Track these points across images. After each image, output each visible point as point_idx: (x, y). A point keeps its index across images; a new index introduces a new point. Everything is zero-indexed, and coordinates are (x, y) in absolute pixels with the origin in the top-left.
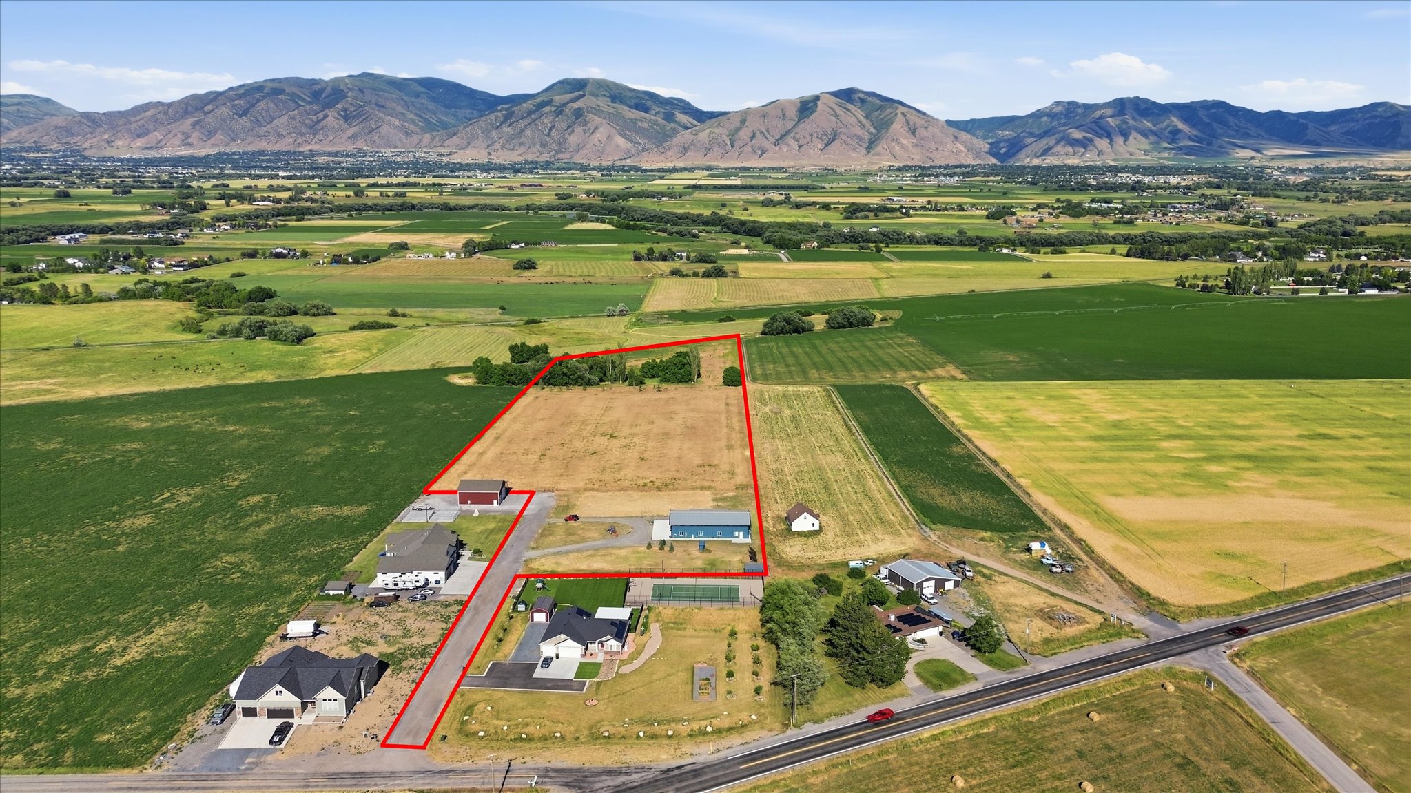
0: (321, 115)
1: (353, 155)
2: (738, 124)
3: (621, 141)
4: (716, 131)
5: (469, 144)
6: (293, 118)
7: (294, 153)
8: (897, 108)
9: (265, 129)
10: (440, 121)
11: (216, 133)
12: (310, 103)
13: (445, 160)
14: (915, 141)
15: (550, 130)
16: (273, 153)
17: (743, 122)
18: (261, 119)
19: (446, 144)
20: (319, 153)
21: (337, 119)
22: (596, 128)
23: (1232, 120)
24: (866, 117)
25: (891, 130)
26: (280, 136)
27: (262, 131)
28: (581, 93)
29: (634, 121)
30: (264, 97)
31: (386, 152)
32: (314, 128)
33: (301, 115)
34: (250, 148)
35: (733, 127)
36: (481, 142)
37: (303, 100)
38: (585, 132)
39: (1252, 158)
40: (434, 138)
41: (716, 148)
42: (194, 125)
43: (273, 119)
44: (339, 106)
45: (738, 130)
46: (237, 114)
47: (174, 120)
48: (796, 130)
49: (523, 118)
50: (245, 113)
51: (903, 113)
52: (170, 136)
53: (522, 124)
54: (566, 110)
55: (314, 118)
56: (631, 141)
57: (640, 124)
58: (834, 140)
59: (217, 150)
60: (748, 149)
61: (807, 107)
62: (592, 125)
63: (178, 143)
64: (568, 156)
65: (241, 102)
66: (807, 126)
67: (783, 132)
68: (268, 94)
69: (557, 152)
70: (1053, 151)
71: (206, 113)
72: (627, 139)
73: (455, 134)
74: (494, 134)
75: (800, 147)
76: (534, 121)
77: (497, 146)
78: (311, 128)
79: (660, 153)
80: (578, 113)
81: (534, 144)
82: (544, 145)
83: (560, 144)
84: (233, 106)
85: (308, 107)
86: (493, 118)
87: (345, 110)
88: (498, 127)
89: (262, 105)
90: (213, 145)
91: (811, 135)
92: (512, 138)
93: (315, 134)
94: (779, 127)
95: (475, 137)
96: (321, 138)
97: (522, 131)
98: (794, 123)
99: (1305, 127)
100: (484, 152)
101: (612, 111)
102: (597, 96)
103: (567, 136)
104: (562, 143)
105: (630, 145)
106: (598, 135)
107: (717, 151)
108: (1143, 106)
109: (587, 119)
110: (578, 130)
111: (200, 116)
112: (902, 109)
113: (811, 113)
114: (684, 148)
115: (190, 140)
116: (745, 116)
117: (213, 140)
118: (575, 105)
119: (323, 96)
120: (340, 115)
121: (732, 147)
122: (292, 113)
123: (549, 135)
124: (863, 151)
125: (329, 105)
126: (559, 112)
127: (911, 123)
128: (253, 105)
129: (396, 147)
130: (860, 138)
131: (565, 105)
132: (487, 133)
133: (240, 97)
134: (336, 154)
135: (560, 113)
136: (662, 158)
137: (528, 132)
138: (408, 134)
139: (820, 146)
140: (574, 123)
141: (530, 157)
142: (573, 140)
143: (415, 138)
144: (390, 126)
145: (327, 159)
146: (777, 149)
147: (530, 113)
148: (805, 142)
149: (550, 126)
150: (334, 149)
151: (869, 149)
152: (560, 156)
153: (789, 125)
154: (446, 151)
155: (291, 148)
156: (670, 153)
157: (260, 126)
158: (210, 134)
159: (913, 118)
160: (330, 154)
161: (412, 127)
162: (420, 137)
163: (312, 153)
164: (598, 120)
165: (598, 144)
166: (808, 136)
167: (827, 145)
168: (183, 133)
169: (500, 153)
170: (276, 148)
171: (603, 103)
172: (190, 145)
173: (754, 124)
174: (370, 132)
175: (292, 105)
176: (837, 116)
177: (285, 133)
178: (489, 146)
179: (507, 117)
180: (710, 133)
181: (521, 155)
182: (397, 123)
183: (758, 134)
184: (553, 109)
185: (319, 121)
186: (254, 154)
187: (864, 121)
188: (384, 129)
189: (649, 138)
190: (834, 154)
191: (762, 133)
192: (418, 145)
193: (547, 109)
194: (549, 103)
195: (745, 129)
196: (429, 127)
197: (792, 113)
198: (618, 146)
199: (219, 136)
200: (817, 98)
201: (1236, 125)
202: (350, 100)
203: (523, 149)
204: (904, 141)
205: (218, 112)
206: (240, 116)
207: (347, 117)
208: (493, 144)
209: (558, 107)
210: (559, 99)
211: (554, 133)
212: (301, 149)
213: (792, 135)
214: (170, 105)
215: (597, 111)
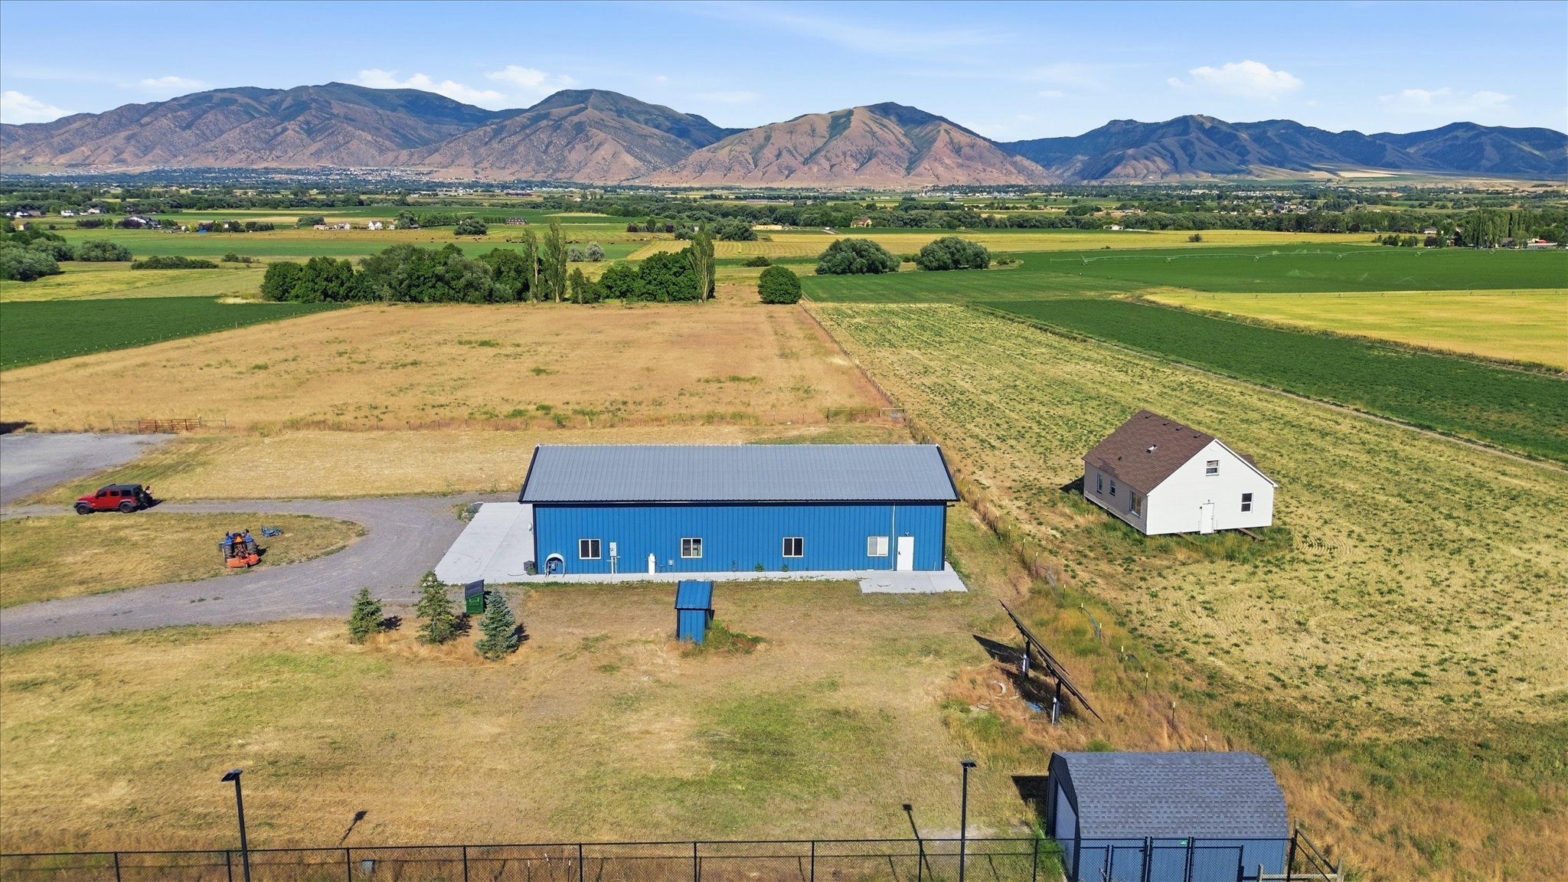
0: (279, 129)
1: (316, 173)
2: (762, 141)
3: (629, 159)
4: (738, 148)
5: (453, 162)
6: (246, 132)
7: (247, 171)
8: (940, 125)
9: (213, 144)
10: (420, 137)
11: (153, 148)
12: (267, 115)
13: (425, 179)
14: (960, 161)
15: (547, 147)
16: (220, 171)
17: (768, 138)
18: (208, 132)
19: (427, 161)
20: (276, 171)
21: (298, 132)
22: (600, 144)
23: (1304, 142)
24: (905, 135)
25: (933, 149)
26: (230, 151)
27: (209, 146)
28: (583, 105)
29: (645, 137)
30: (212, 108)
31: (355, 170)
32: (270, 143)
33: (256, 129)
34: (194, 166)
35: (755, 144)
36: (467, 160)
37: (260, 112)
38: (587, 148)
39: (1329, 180)
40: (411, 155)
41: (737, 167)
42: (128, 139)
43: (222, 132)
44: (301, 118)
45: (762, 147)
46: (180, 127)
47: (105, 133)
48: (828, 147)
49: (515, 133)
50: (189, 126)
51: (946, 131)
52: (100, 151)
53: (515, 139)
54: (566, 124)
55: (271, 132)
56: (640, 159)
57: (650, 140)
58: (870, 159)
59: (154, 168)
60: (774, 168)
61: (839, 122)
62: (595, 141)
63: (108, 159)
64: (568, 175)
65: (185, 113)
66: (839, 144)
67: (813, 150)
68: (217, 105)
69: (555, 171)
70: (1113, 172)
71: (142, 126)
72: (636, 157)
73: (437, 150)
74: (482, 151)
75: (832, 167)
76: (528, 136)
77: (486, 164)
78: (267, 143)
79: (674, 173)
80: (580, 128)
81: (528, 162)
82: (539, 163)
83: (559, 162)
84: (175, 117)
85: (264, 119)
86: (481, 133)
87: (308, 123)
88: (486, 143)
89: (210, 116)
90: (151, 162)
91: (844, 154)
92: (503, 154)
93: (271, 151)
94: (807, 144)
95: (459, 154)
96: (279, 153)
97: (514, 147)
98: (825, 140)
99: (1383, 148)
100: (471, 171)
101: (618, 125)
102: (601, 110)
103: (566, 153)
104: (561, 161)
105: (639, 164)
106: (602, 152)
107: (740, 170)
108: (1208, 125)
109: (590, 134)
110: (580, 147)
111: (136, 129)
112: (945, 126)
113: (845, 129)
114: (701, 166)
115: (121, 157)
116: (769, 131)
117: (149, 157)
118: (576, 119)
119: (283, 107)
120: (302, 128)
121: (756, 166)
122: (244, 126)
123: (545, 152)
124: (903, 172)
125: (289, 116)
126: (557, 126)
127: (955, 141)
128: (199, 117)
129: (367, 165)
130: (898, 157)
131: (564, 118)
132: (473, 148)
133: (183, 107)
134: (296, 172)
135: (559, 127)
136: (675, 178)
137: (521, 149)
138: (382, 151)
139: (854, 166)
140: (574, 138)
141: (524, 177)
142: (574, 157)
143: (390, 156)
144: (362, 142)
145: (285, 177)
146: (806, 168)
147: (524, 127)
148: (838, 161)
149: (546, 142)
150: (294, 167)
151: (909, 170)
152: (559, 175)
153: (819, 143)
154: (425, 170)
155: (243, 165)
156: (684, 173)
157: (207, 140)
158: (147, 150)
159: (958, 136)
160: (289, 172)
161: (387, 143)
162: (395, 153)
163: (267, 171)
164: (602, 135)
165: (602, 162)
166: (840, 154)
167: (862, 164)
168: (115, 149)
169: (488, 171)
170: (225, 165)
171: (608, 117)
172: (123, 161)
173: (780, 140)
174: (336, 149)
175: (246, 117)
176: (873, 134)
177: (236, 149)
178: (476, 164)
179: (497, 133)
180: (731, 151)
181: (513, 174)
182: (369, 138)
183: (785, 153)
184: (551, 123)
185: (278, 134)
186: (198, 172)
187: (903, 139)
188: (354, 145)
189: (661, 157)
190: (871, 175)
191: (789, 151)
192: (394, 164)
193: (544, 123)
194: (546, 116)
195: (770, 145)
196: (407, 142)
197: (823, 128)
198: (625, 164)
199: (157, 151)
200: (850, 113)
201: (1309, 146)
202: (314, 112)
203: (516, 167)
204: (947, 161)
205: (157, 124)
206: (184, 129)
207: (310, 131)
208: (480, 162)
209: (556, 121)
210: (557, 112)
211: (551, 149)
212: (255, 167)
213: (823, 153)
214: (100, 117)
215: (600, 125)
